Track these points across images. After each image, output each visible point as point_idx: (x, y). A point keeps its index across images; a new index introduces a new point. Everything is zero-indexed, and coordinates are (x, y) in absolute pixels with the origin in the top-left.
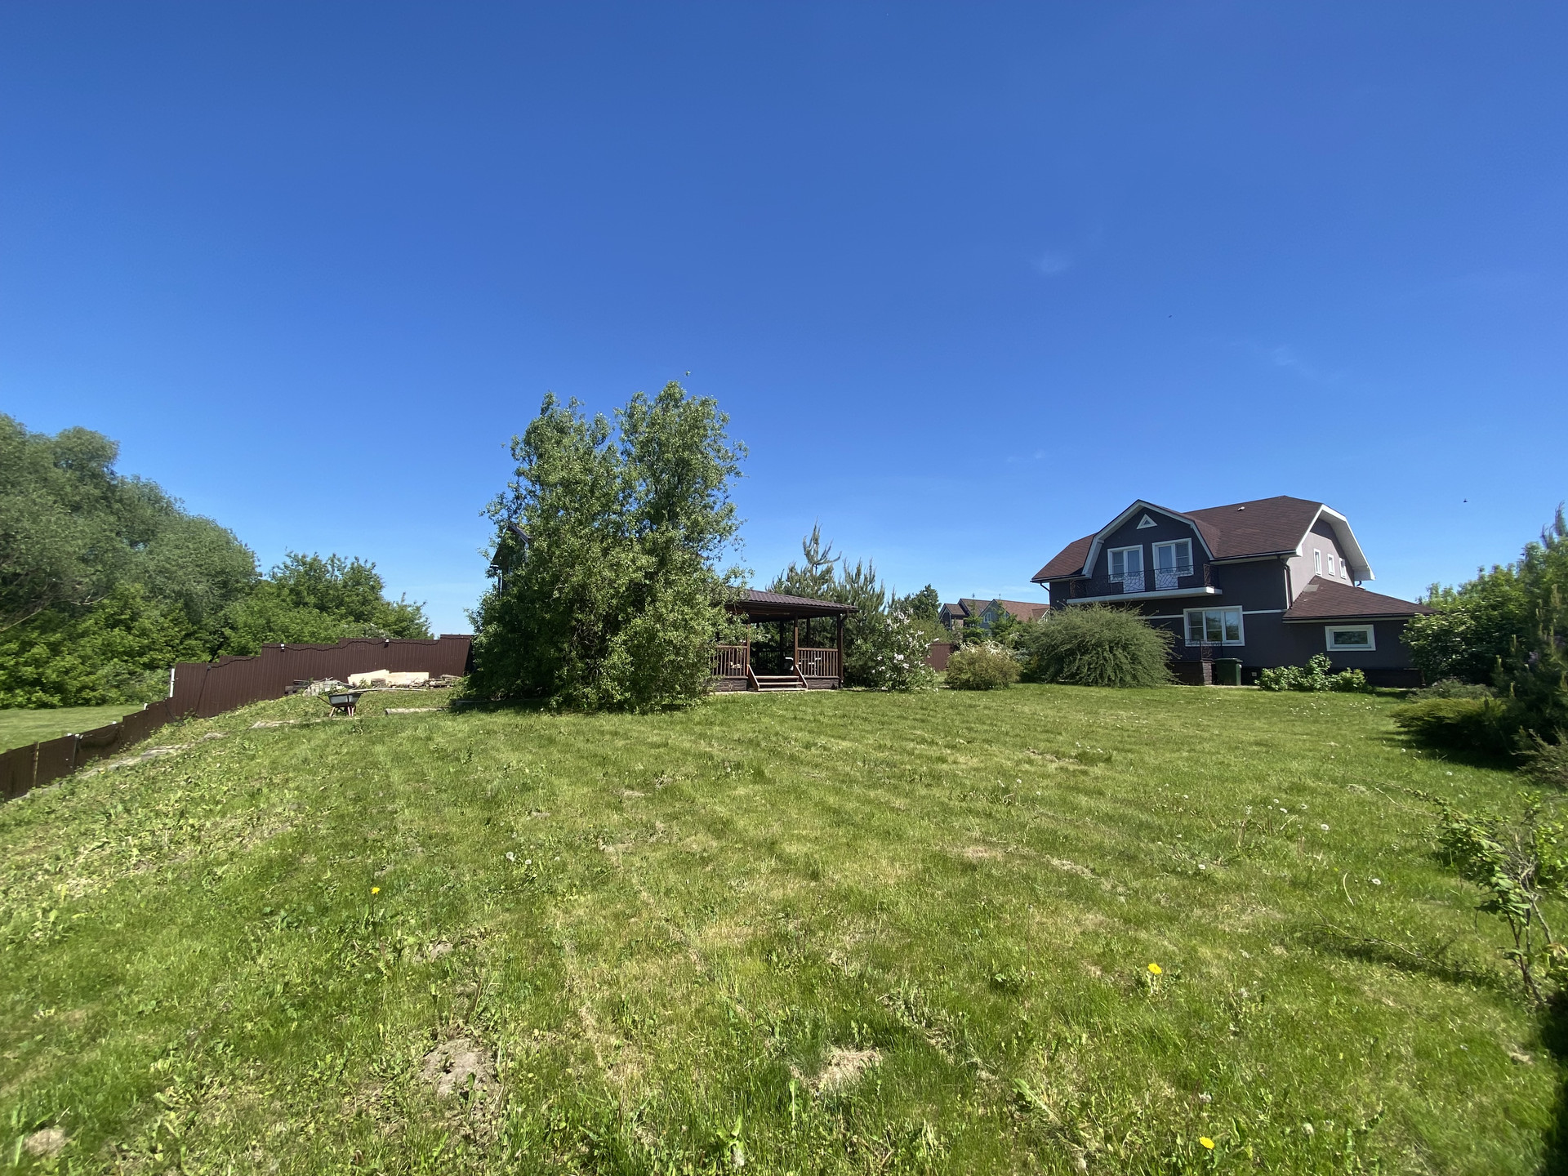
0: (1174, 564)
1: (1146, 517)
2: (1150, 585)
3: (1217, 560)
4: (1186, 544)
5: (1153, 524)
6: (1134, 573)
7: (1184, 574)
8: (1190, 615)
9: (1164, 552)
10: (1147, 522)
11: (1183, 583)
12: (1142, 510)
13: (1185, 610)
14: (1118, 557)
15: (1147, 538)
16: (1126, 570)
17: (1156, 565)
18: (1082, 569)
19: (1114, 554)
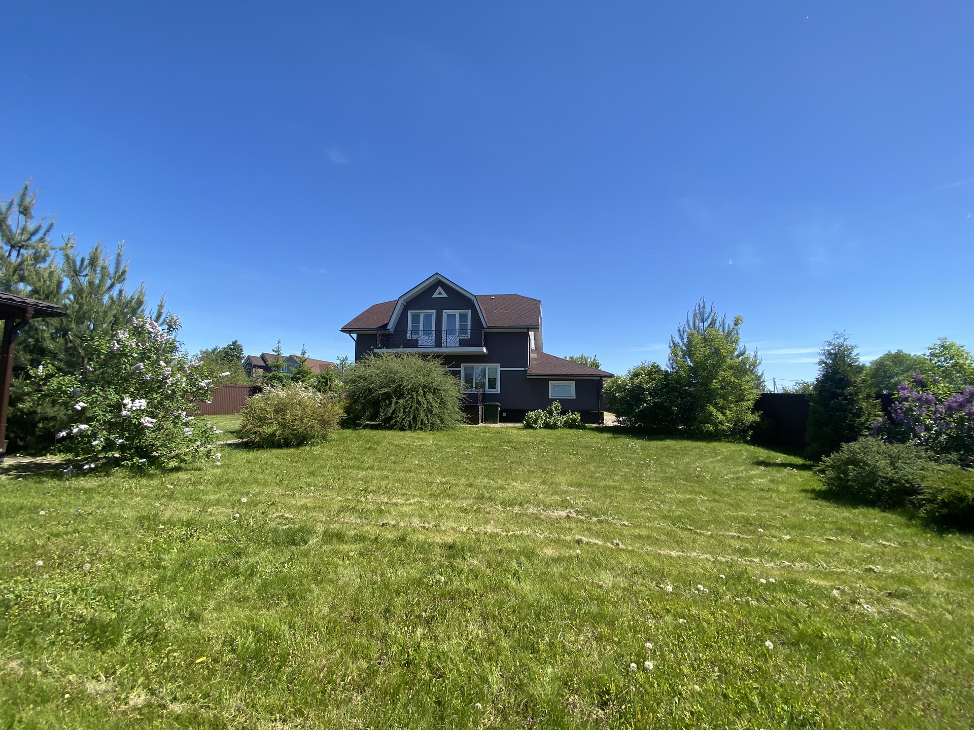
0: (457, 327)
1: (440, 289)
2: (438, 343)
3: (489, 328)
4: (466, 314)
5: (445, 295)
6: (427, 332)
7: (463, 337)
8: (465, 368)
9: (451, 318)
10: (440, 293)
11: (463, 343)
12: (439, 283)
13: (462, 365)
14: (416, 318)
15: (439, 305)
16: (421, 328)
17: (444, 327)
18: (386, 325)
19: (414, 316)
